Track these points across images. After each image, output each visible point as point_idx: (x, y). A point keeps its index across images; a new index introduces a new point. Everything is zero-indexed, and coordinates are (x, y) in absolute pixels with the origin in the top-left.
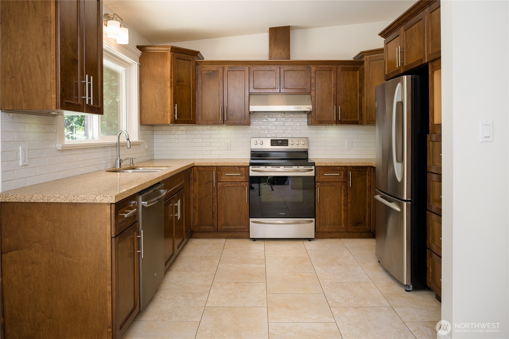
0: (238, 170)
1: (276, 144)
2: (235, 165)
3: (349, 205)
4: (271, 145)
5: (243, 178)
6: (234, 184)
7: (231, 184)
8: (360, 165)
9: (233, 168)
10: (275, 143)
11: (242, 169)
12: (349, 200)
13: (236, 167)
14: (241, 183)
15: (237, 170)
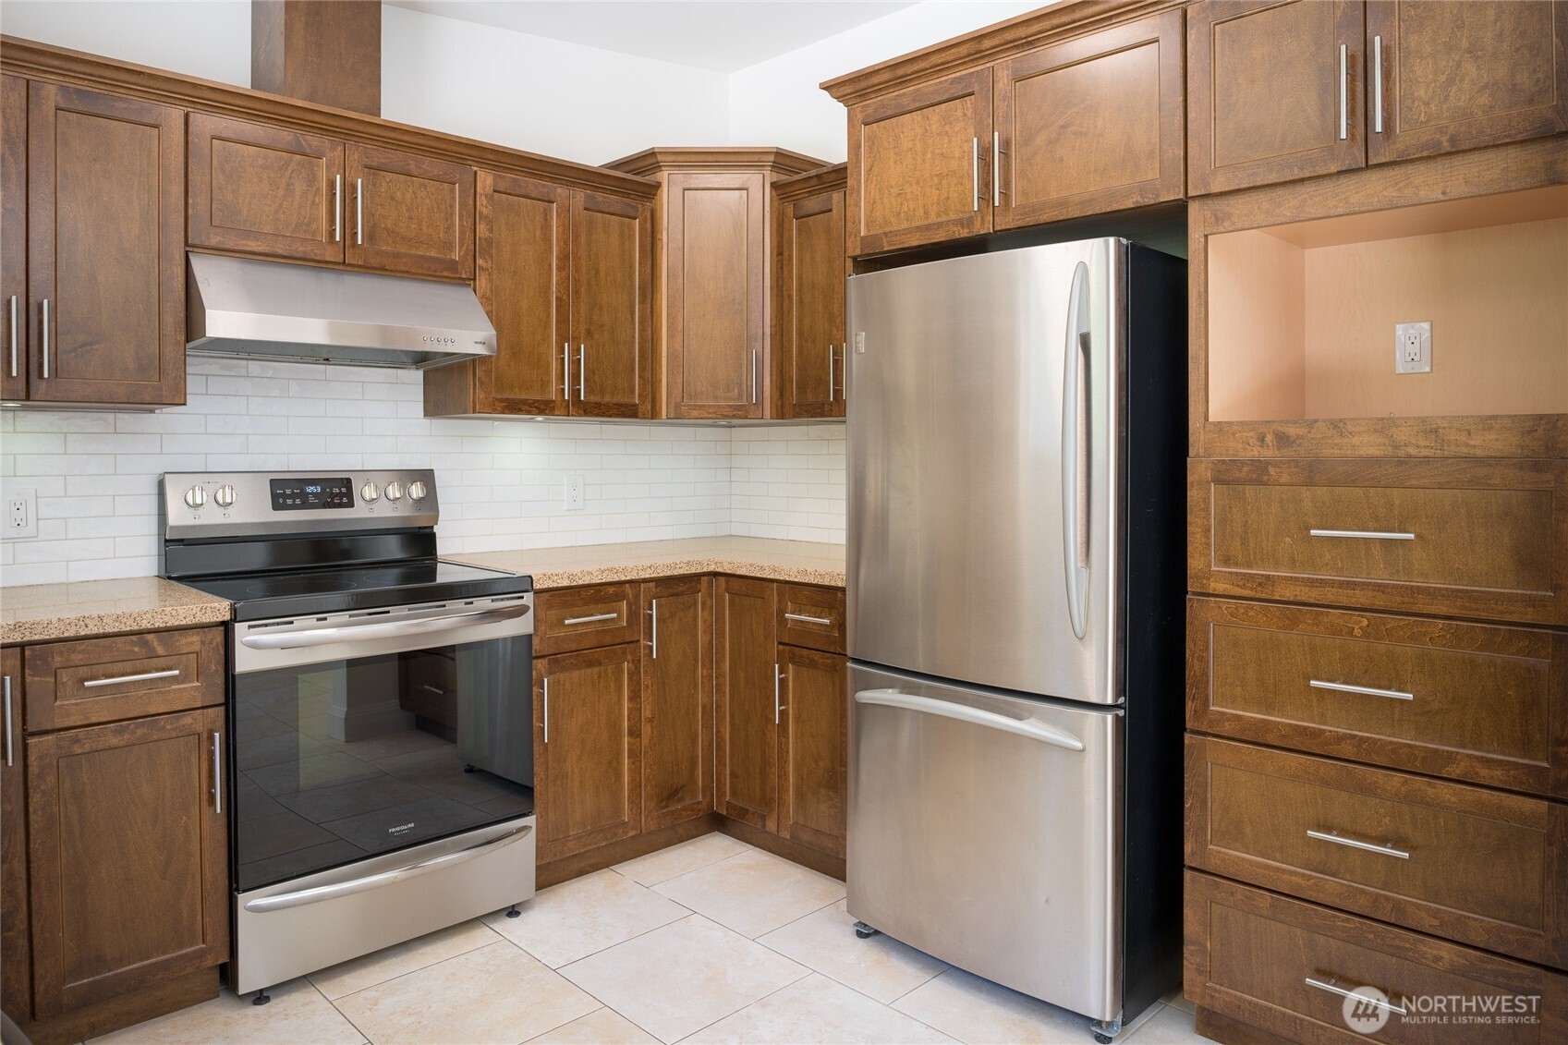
0: (160, 650)
1: (298, 501)
2: (145, 625)
3: (646, 730)
4: (276, 506)
5: (191, 691)
6: (139, 732)
7: (120, 732)
8: (681, 572)
9: (133, 643)
10: (293, 496)
11: (184, 641)
12: (646, 712)
13: (150, 637)
14: (178, 718)
15: (154, 650)
